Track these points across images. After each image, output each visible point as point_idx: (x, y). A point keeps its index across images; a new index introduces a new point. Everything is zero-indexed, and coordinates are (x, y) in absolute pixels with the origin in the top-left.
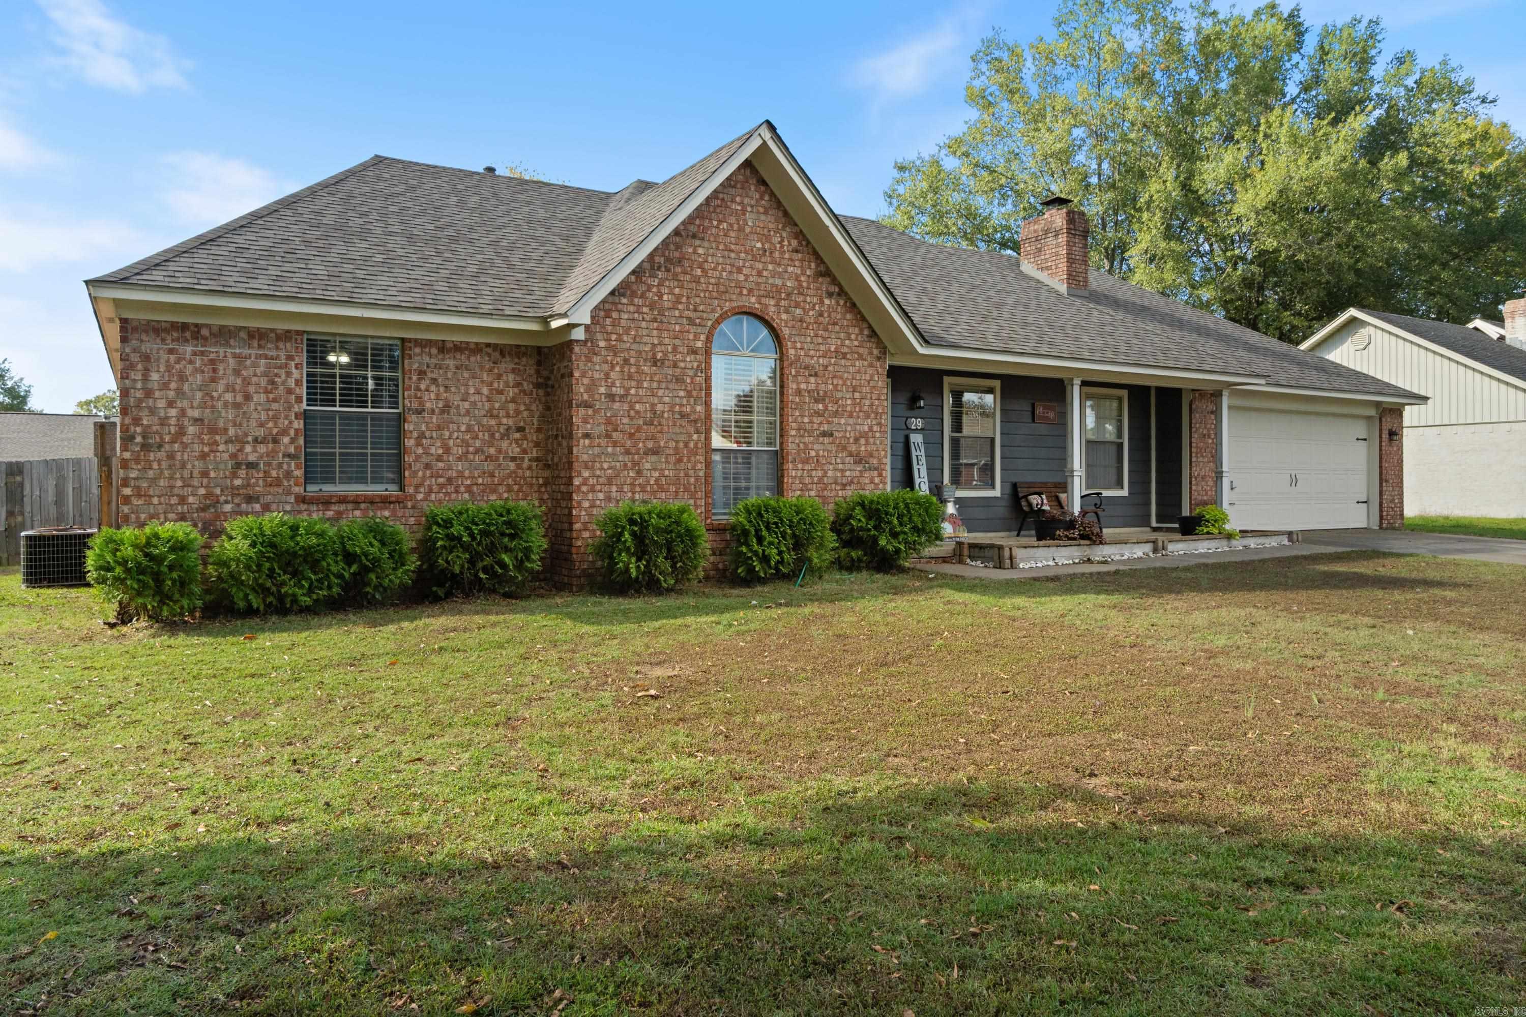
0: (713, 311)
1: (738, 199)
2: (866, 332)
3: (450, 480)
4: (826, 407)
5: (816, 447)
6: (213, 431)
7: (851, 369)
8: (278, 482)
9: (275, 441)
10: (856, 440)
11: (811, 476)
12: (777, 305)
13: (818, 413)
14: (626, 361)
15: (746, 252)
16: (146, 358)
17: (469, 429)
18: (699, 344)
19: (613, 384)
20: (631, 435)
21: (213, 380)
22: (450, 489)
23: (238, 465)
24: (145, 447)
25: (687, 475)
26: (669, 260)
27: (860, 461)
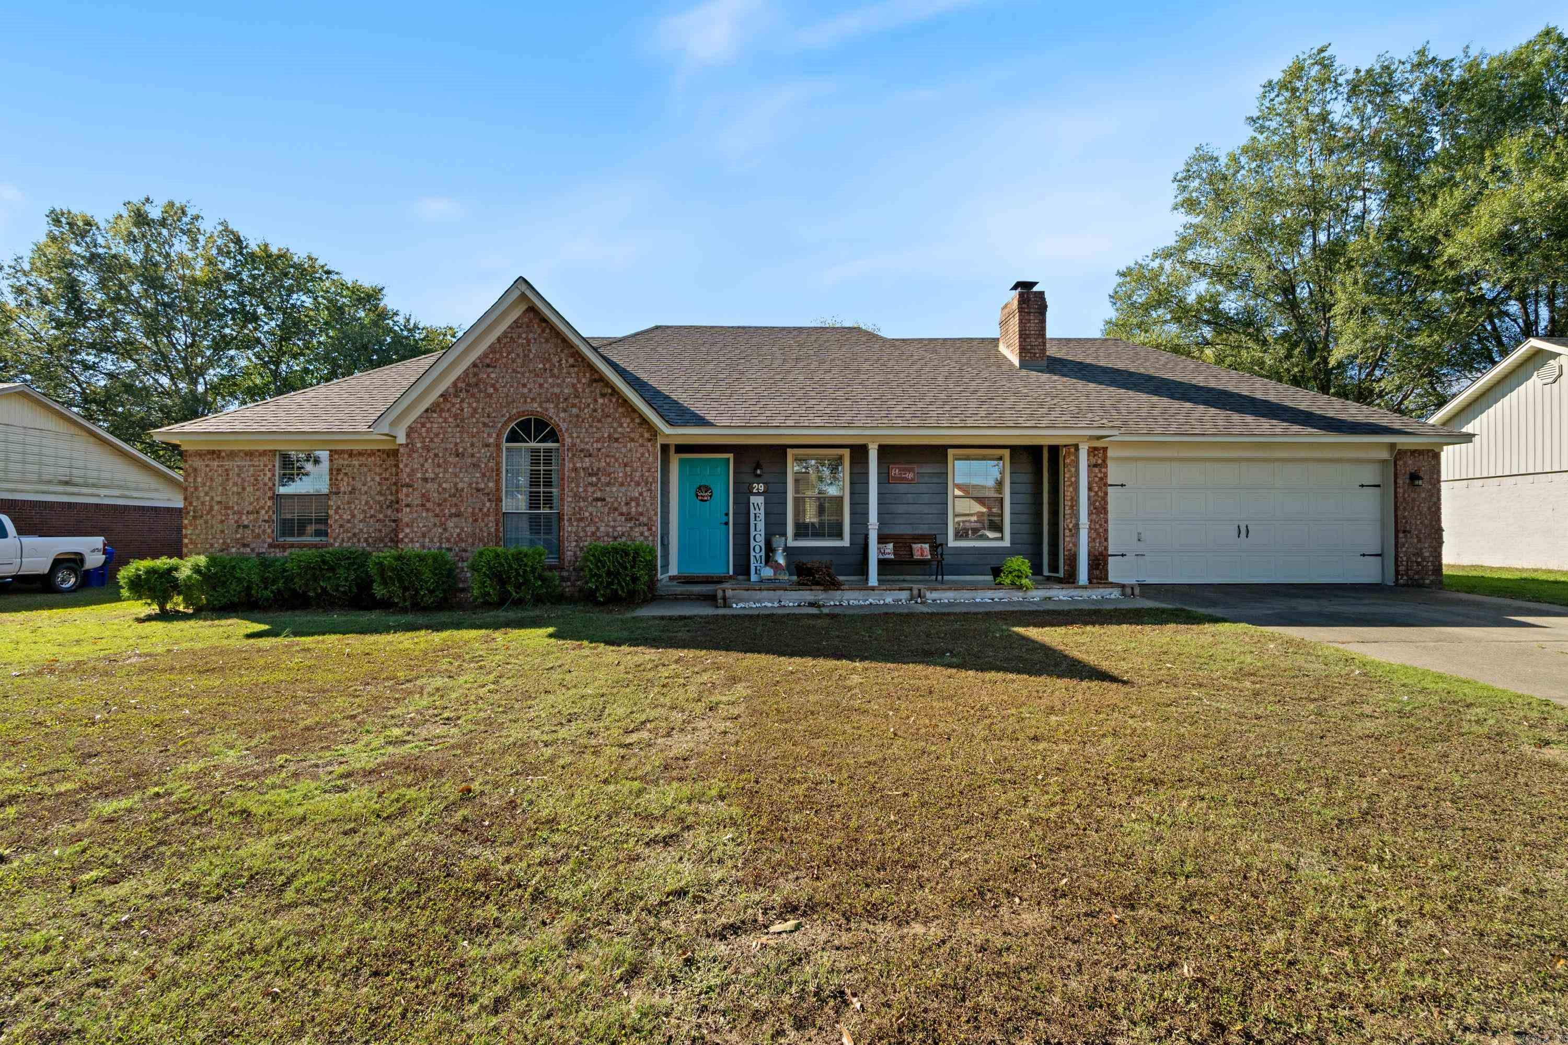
0: (503, 416)
1: (524, 336)
2: (637, 421)
3: (354, 535)
4: (599, 479)
5: (590, 509)
6: (227, 508)
7: (624, 450)
8: (258, 536)
9: (258, 512)
10: (627, 504)
11: (584, 531)
12: (557, 406)
13: (591, 484)
14: (436, 455)
15: (530, 372)
16: (195, 470)
17: (367, 503)
18: (491, 440)
19: (427, 471)
20: (439, 505)
21: (227, 480)
22: (355, 540)
23: (239, 526)
24: (194, 517)
25: (481, 530)
26: (468, 385)
27: (631, 519)
